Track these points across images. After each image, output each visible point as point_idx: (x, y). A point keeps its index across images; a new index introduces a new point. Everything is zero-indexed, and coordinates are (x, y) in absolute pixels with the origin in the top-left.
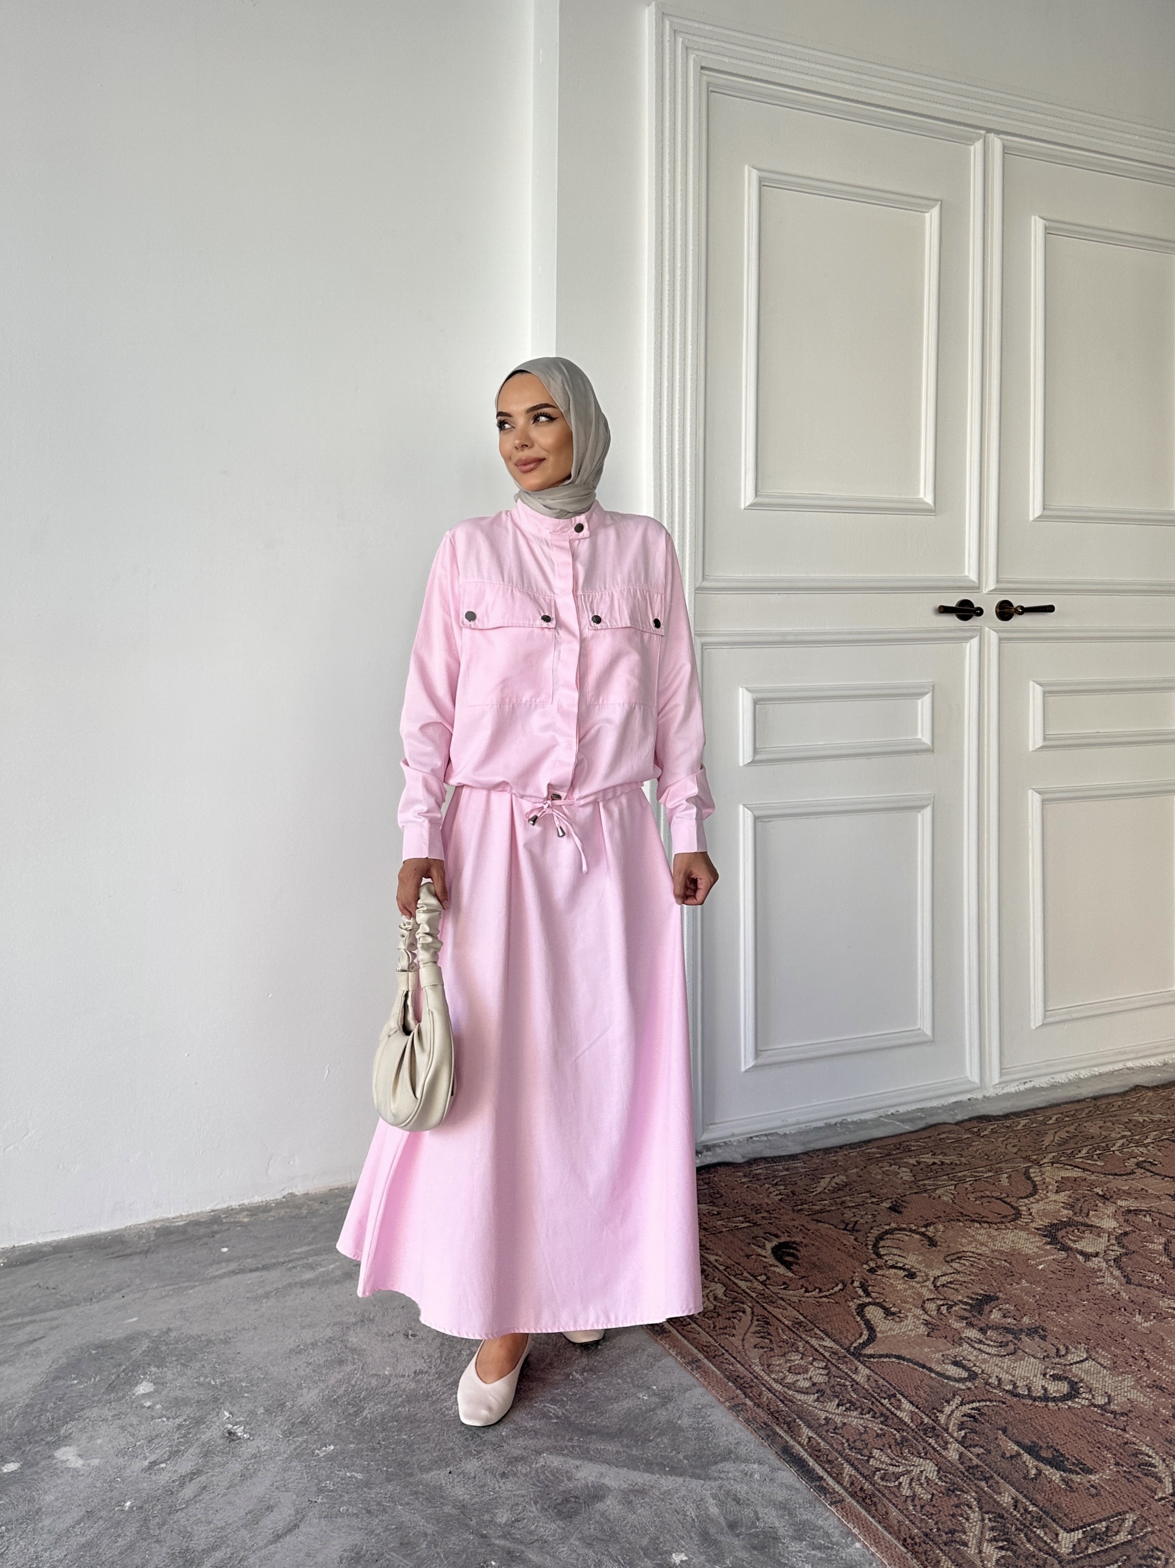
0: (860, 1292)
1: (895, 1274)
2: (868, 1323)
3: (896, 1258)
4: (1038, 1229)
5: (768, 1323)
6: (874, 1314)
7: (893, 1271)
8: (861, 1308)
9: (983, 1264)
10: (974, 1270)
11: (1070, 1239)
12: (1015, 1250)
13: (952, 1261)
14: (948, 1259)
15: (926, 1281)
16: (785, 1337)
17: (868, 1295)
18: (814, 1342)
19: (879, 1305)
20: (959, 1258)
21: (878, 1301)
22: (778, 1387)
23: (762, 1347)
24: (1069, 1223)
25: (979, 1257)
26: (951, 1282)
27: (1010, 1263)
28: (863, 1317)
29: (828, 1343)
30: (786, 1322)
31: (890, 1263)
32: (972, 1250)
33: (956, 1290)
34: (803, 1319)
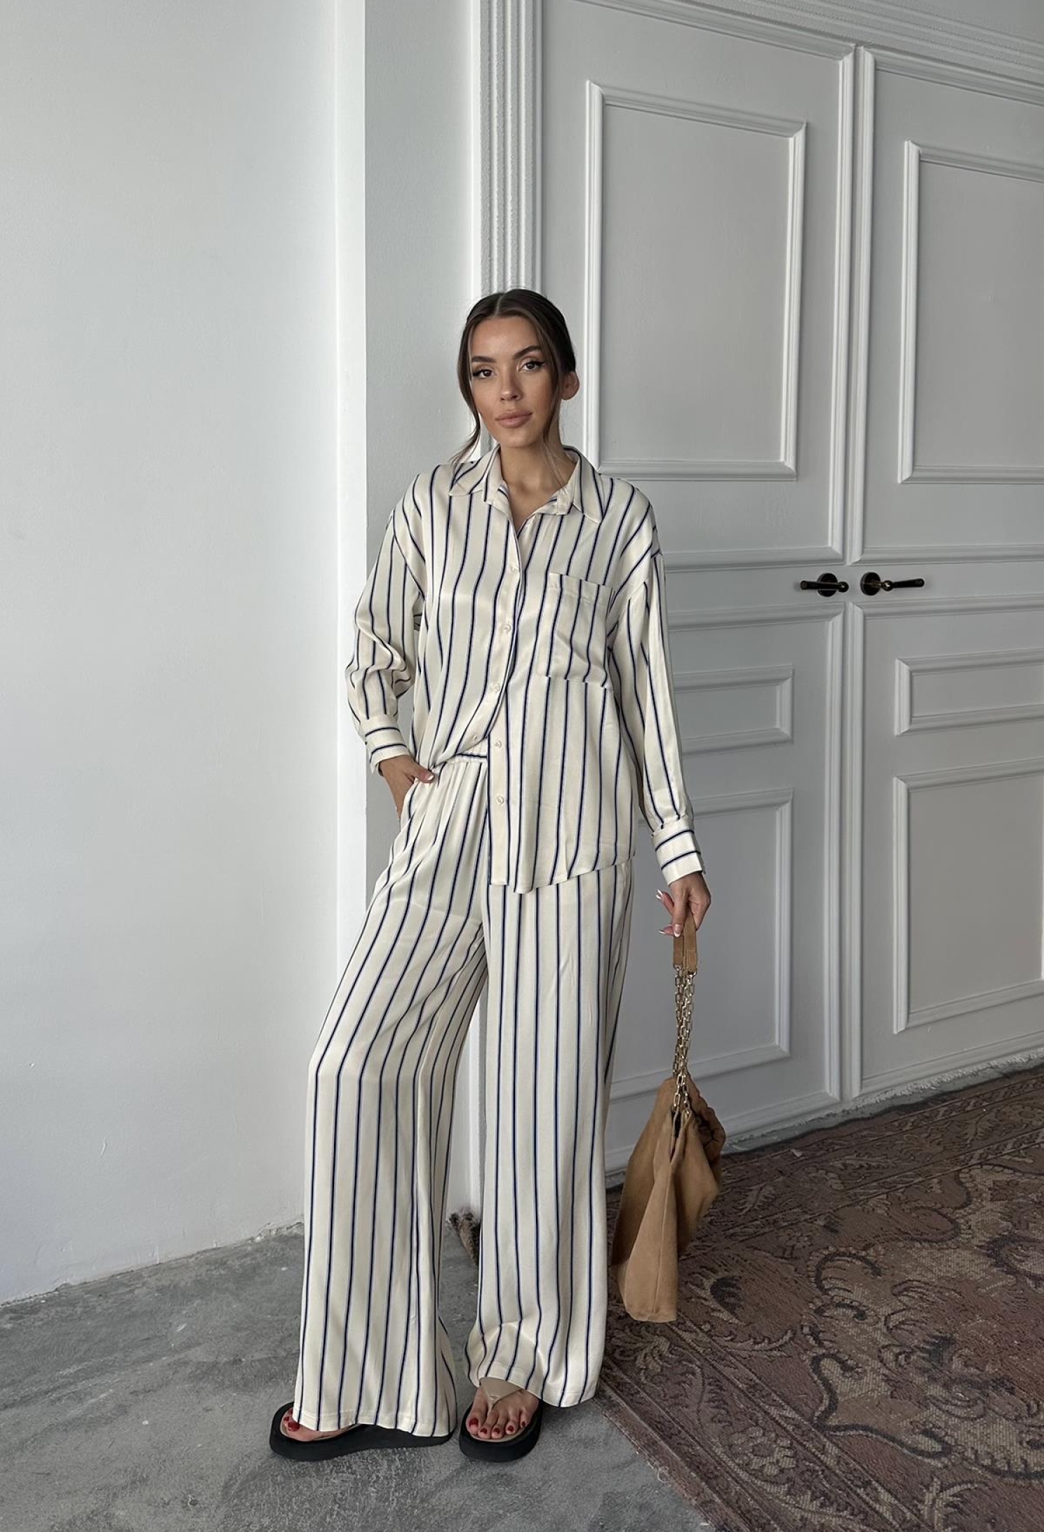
0: (812, 1341)
1: (844, 1314)
2: (826, 1382)
3: (842, 1293)
4: (980, 1247)
5: (721, 1389)
6: (830, 1368)
7: (841, 1310)
8: (816, 1360)
9: (933, 1296)
10: (925, 1305)
11: (1014, 1258)
12: (961, 1275)
13: (900, 1293)
14: (896, 1291)
15: (877, 1322)
16: (742, 1406)
17: (820, 1344)
18: (774, 1412)
19: (834, 1357)
20: (906, 1289)
21: (832, 1352)
22: (743, 1475)
23: (719, 1422)
24: (1011, 1239)
25: (927, 1287)
26: (903, 1323)
27: (960, 1293)
28: (819, 1373)
29: (789, 1413)
30: (740, 1386)
31: (837, 1300)
32: (919, 1278)
33: (911, 1332)
34: (757, 1381)
